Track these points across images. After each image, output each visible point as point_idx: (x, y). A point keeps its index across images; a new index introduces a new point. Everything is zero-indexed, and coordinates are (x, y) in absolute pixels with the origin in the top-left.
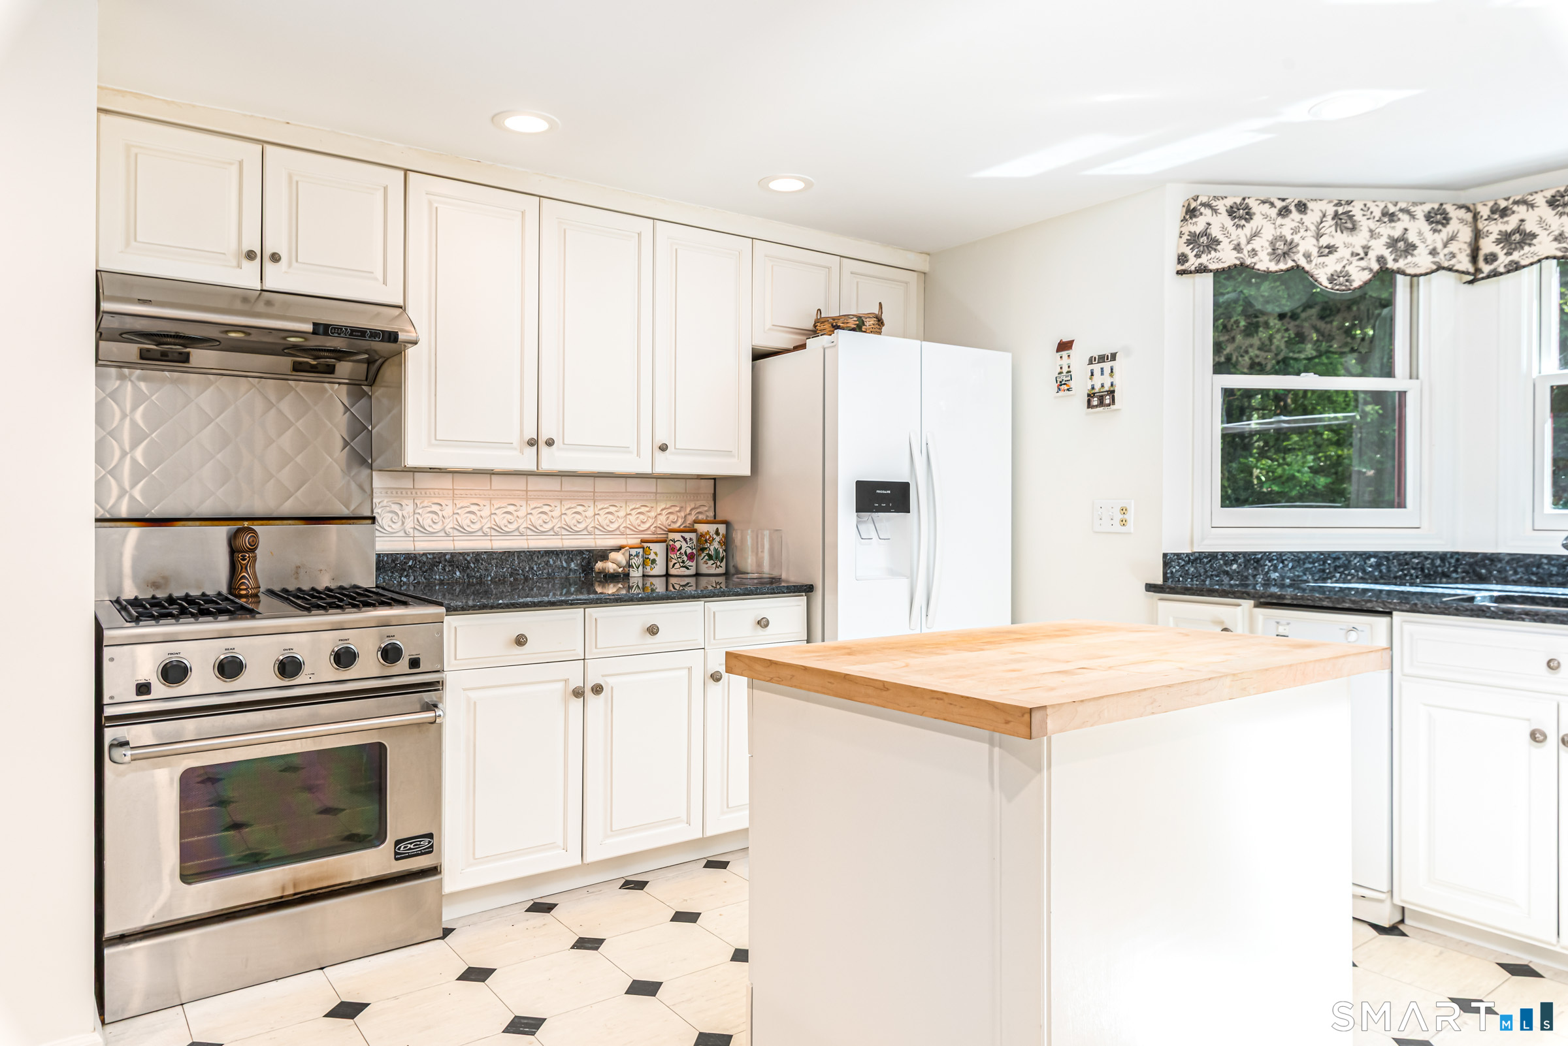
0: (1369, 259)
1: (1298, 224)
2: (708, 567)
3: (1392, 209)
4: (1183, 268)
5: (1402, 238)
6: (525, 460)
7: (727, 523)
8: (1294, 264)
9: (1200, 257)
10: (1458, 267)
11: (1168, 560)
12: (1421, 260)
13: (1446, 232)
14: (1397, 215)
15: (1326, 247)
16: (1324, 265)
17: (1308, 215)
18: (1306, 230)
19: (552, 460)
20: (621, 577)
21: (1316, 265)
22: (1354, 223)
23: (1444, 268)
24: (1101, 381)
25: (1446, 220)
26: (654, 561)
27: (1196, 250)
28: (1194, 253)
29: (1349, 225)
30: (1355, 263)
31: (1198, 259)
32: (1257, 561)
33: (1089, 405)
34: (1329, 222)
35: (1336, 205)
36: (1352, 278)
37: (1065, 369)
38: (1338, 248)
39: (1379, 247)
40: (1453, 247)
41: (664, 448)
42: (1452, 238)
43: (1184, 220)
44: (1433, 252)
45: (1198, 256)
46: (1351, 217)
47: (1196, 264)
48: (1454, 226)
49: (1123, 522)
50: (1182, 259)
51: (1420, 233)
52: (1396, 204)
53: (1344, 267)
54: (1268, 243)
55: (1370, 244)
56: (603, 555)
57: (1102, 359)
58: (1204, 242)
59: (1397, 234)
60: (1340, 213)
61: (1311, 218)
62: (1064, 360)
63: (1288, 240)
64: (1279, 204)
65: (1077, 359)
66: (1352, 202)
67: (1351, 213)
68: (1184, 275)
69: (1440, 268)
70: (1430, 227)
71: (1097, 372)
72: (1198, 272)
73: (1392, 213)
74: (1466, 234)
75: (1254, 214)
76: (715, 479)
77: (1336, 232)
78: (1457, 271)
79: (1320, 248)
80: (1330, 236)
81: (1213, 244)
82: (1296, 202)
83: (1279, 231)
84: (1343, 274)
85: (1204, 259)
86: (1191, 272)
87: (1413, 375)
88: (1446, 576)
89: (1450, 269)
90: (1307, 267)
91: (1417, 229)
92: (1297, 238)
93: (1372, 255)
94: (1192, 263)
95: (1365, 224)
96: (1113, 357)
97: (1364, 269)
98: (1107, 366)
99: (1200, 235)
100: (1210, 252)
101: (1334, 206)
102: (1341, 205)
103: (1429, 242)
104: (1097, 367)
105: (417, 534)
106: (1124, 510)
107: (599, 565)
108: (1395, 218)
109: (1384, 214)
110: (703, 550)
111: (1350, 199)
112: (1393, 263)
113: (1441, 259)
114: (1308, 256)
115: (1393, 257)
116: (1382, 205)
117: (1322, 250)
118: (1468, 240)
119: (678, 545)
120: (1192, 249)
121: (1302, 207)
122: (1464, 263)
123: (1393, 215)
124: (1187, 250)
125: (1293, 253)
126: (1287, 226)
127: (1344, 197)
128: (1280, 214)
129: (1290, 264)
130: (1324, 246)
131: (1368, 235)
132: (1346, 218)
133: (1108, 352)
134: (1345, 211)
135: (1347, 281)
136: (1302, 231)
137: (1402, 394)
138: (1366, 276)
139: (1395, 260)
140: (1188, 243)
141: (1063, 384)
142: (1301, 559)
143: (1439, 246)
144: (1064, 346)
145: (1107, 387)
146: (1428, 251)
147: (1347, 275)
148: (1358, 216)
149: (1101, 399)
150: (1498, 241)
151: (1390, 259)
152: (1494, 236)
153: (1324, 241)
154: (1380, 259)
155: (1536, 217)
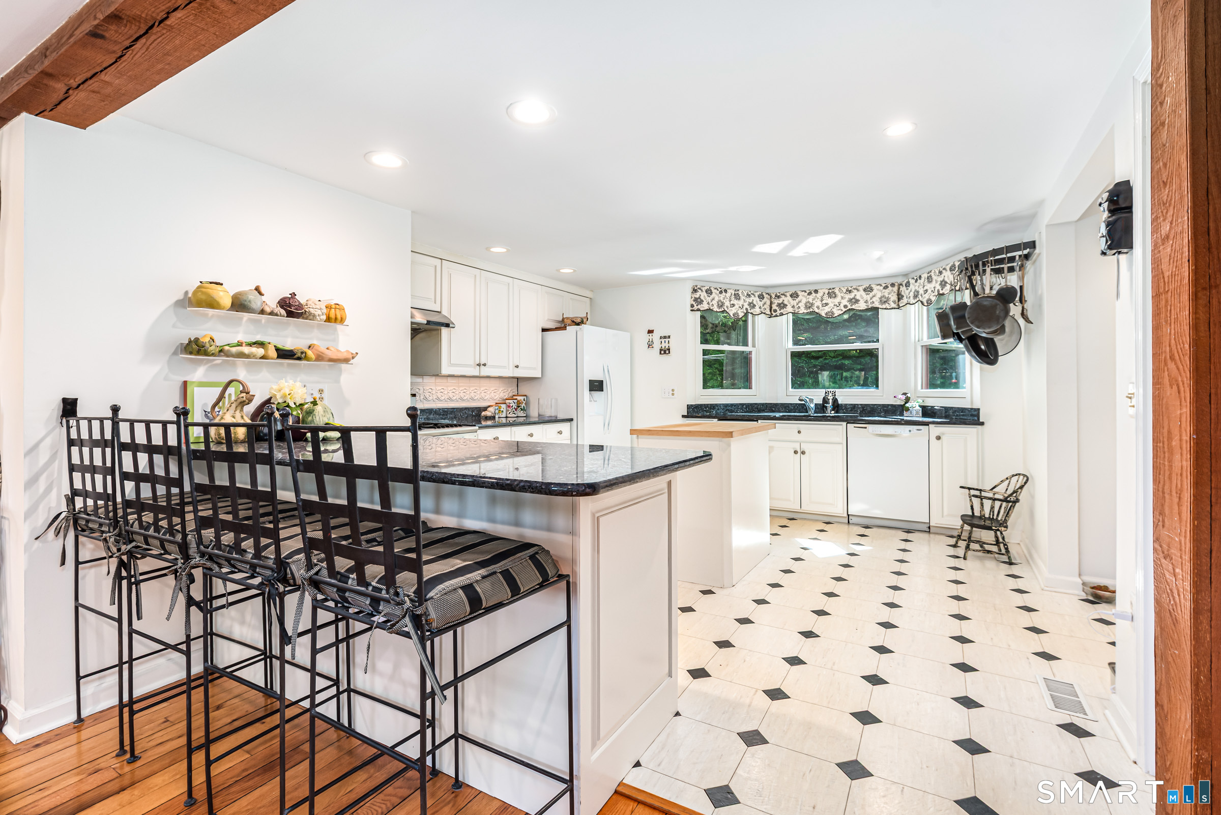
1: (724, 296)
2: (521, 414)
4: (692, 309)
5: (752, 303)
6: (475, 372)
7: (526, 396)
8: (724, 310)
11: (689, 407)
12: (757, 310)
13: (763, 302)
15: (732, 304)
16: (732, 310)
19: (485, 371)
20: (493, 418)
21: (730, 310)
22: (739, 297)
24: (665, 345)
25: (763, 298)
26: (502, 411)
27: (696, 303)
30: (740, 310)
32: (714, 407)
33: (660, 353)
34: (733, 296)
37: (651, 340)
38: (736, 305)
39: (746, 305)
40: (765, 307)
41: (517, 367)
42: (765, 303)
43: (692, 293)
44: (760, 308)
45: (697, 305)
48: (765, 299)
49: (673, 394)
50: (692, 306)
51: (757, 301)
52: (750, 292)
53: (737, 311)
54: (717, 302)
55: (744, 304)
56: (485, 409)
57: (665, 337)
58: (699, 301)
59: (751, 301)
61: (728, 295)
62: (650, 336)
63: (722, 302)
64: (720, 290)
65: (656, 337)
67: (739, 294)
68: (692, 312)
69: (762, 313)
70: (759, 300)
71: (663, 342)
72: (696, 311)
74: (768, 303)
75: (713, 292)
76: (518, 379)
77: (735, 300)
81: (701, 302)
82: (724, 289)
85: (699, 307)
86: (694, 311)
87: (754, 346)
88: (763, 411)
89: (765, 313)
90: (727, 311)
91: (756, 300)
93: (744, 308)
94: (696, 308)
95: (742, 298)
96: (669, 337)
97: (742, 312)
98: (667, 340)
99: (698, 299)
100: (700, 305)
101: (734, 291)
102: (736, 291)
103: (759, 304)
104: (663, 340)
105: (424, 401)
106: (673, 390)
107: (483, 413)
108: (750, 296)
109: (747, 295)
110: (519, 407)
111: (739, 290)
113: (762, 310)
114: (727, 307)
116: (747, 292)
117: (731, 306)
118: (769, 305)
119: (511, 405)
121: (726, 291)
122: (768, 312)
124: (694, 303)
126: (722, 297)
127: (737, 289)
128: (720, 292)
131: (743, 301)
132: (737, 295)
133: (667, 335)
134: (737, 293)
136: (726, 299)
137: (750, 353)
138: (743, 314)
140: (694, 301)
141: (650, 345)
142: (726, 405)
143: (762, 306)
144: (650, 332)
145: (667, 347)
146: (758, 307)
147: (738, 314)
148: (741, 295)
149: (665, 351)
150: (777, 306)
151: (749, 309)
152: (776, 304)
153: (732, 302)
154: (747, 309)
155: (787, 300)
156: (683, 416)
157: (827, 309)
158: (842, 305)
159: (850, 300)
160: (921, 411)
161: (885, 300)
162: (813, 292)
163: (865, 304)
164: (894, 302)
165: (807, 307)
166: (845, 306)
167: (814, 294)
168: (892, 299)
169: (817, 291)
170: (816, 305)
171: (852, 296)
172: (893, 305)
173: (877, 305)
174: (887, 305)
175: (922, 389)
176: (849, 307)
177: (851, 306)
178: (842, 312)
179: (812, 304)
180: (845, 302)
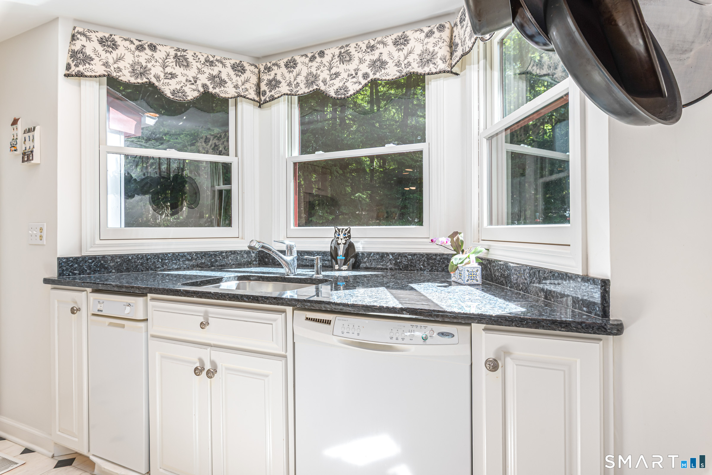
0: (197, 85)
1: (150, 57)
3: (211, 59)
4: (68, 72)
5: (218, 76)
8: (147, 80)
9: (78, 67)
10: (248, 96)
11: (61, 262)
12: (229, 90)
13: (243, 77)
14: (215, 63)
15: (169, 74)
16: (168, 84)
17: (157, 53)
18: (156, 62)
21: (163, 83)
22: (188, 63)
23: (241, 96)
24: (29, 145)
25: (243, 71)
27: (75, 62)
28: (74, 63)
29: (186, 64)
30: (189, 86)
31: (77, 68)
33: (23, 161)
34: (171, 60)
35: (176, 50)
36: (186, 94)
38: (178, 75)
39: (203, 79)
40: (247, 85)
42: (247, 81)
44: (236, 87)
45: (76, 66)
46: (186, 59)
47: (76, 71)
48: (248, 74)
50: (68, 67)
51: (228, 75)
52: (214, 57)
53: (182, 87)
54: (129, 65)
55: (198, 76)
57: (29, 130)
58: (81, 57)
59: (214, 73)
60: (178, 55)
61: (160, 55)
62: (15, 131)
63: (143, 66)
64: (137, 43)
66: (186, 50)
67: (186, 57)
68: (69, 77)
69: (239, 96)
70: (234, 73)
71: (27, 139)
72: (77, 76)
73: (212, 61)
74: (254, 80)
75: (119, 46)
77: (176, 66)
78: (248, 98)
79: (166, 74)
80: (172, 67)
81: (88, 59)
82: (149, 43)
83: (136, 59)
84: (181, 91)
85: (81, 68)
86: (72, 76)
89: (244, 97)
90: (157, 84)
91: (226, 72)
92: (149, 65)
93: (199, 83)
94: (74, 70)
95: (195, 65)
96: (34, 129)
97: (194, 90)
98: (31, 135)
99: (78, 53)
100: (85, 65)
101: (174, 50)
102: (180, 51)
103: (234, 81)
104: (27, 136)
108: (214, 64)
109: (207, 61)
111: (185, 49)
112: (212, 89)
113: (240, 91)
114: (157, 78)
115: (212, 86)
116: (205, 56)
117: (167, 75)
118: (255, 83)
120: (73, 61)
121: (153, 48)
122: (252, 95)
123: (212, 62)
124: (71, 61)
125: (147, 74)
126: (143, 57)
127: (182, 47)
128: (137, 48)
129: (145, 80)
130: (168, 73)
131: (196, 71)
132: (182, 59)
133: (32, 126)
134: (181, 55)
135: (184, 95)
136: (153, 61)
138: (196, 94)
139: (214, 88)
140: (71, 56)
143: (240, 84)
144: (15, 122)
145: (31, 149)
146: (233, 86)
147: (184, 92)
148: (191, 59)
149: (28, 156)
150: (267, 85)
151: (211, 87)
152: (265, 82)
153: (168, 70)
154: (204, 86)
155: (280, 72)
156: (47, 281)
157: (338, 83)
158: (360, 74)
159: (373, 64)
160: (479, 273)
161: (429, 57)
162: (317, 55)
163: (396, 68)
164: (444, 60)
165: (309, 83)
166: (365, 76)
167: (318, 59)
168: (439, 55)
169: (323, 52)
170: (321, 78)
171: (375, 56)
172: (442, 66)
173: (416, 68)
174: (432, 66)
175: (491, 223)
176: (372, 77)
177: (374, 74)
178: (361, 86)
179: (316, 77)
180: (364, 68)
